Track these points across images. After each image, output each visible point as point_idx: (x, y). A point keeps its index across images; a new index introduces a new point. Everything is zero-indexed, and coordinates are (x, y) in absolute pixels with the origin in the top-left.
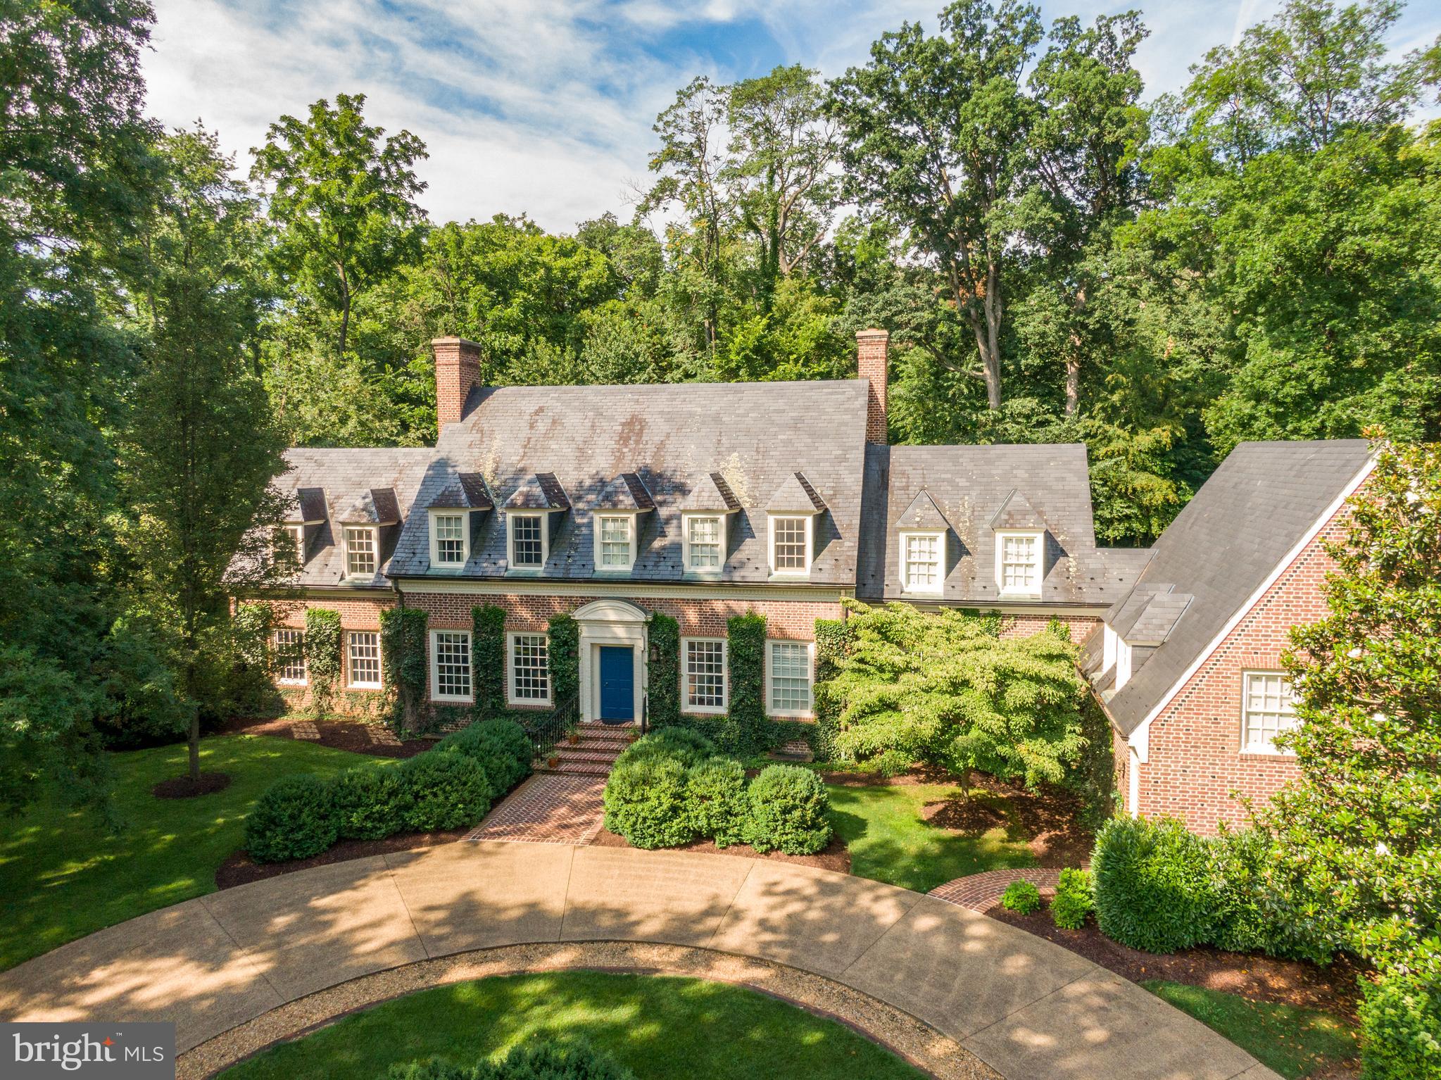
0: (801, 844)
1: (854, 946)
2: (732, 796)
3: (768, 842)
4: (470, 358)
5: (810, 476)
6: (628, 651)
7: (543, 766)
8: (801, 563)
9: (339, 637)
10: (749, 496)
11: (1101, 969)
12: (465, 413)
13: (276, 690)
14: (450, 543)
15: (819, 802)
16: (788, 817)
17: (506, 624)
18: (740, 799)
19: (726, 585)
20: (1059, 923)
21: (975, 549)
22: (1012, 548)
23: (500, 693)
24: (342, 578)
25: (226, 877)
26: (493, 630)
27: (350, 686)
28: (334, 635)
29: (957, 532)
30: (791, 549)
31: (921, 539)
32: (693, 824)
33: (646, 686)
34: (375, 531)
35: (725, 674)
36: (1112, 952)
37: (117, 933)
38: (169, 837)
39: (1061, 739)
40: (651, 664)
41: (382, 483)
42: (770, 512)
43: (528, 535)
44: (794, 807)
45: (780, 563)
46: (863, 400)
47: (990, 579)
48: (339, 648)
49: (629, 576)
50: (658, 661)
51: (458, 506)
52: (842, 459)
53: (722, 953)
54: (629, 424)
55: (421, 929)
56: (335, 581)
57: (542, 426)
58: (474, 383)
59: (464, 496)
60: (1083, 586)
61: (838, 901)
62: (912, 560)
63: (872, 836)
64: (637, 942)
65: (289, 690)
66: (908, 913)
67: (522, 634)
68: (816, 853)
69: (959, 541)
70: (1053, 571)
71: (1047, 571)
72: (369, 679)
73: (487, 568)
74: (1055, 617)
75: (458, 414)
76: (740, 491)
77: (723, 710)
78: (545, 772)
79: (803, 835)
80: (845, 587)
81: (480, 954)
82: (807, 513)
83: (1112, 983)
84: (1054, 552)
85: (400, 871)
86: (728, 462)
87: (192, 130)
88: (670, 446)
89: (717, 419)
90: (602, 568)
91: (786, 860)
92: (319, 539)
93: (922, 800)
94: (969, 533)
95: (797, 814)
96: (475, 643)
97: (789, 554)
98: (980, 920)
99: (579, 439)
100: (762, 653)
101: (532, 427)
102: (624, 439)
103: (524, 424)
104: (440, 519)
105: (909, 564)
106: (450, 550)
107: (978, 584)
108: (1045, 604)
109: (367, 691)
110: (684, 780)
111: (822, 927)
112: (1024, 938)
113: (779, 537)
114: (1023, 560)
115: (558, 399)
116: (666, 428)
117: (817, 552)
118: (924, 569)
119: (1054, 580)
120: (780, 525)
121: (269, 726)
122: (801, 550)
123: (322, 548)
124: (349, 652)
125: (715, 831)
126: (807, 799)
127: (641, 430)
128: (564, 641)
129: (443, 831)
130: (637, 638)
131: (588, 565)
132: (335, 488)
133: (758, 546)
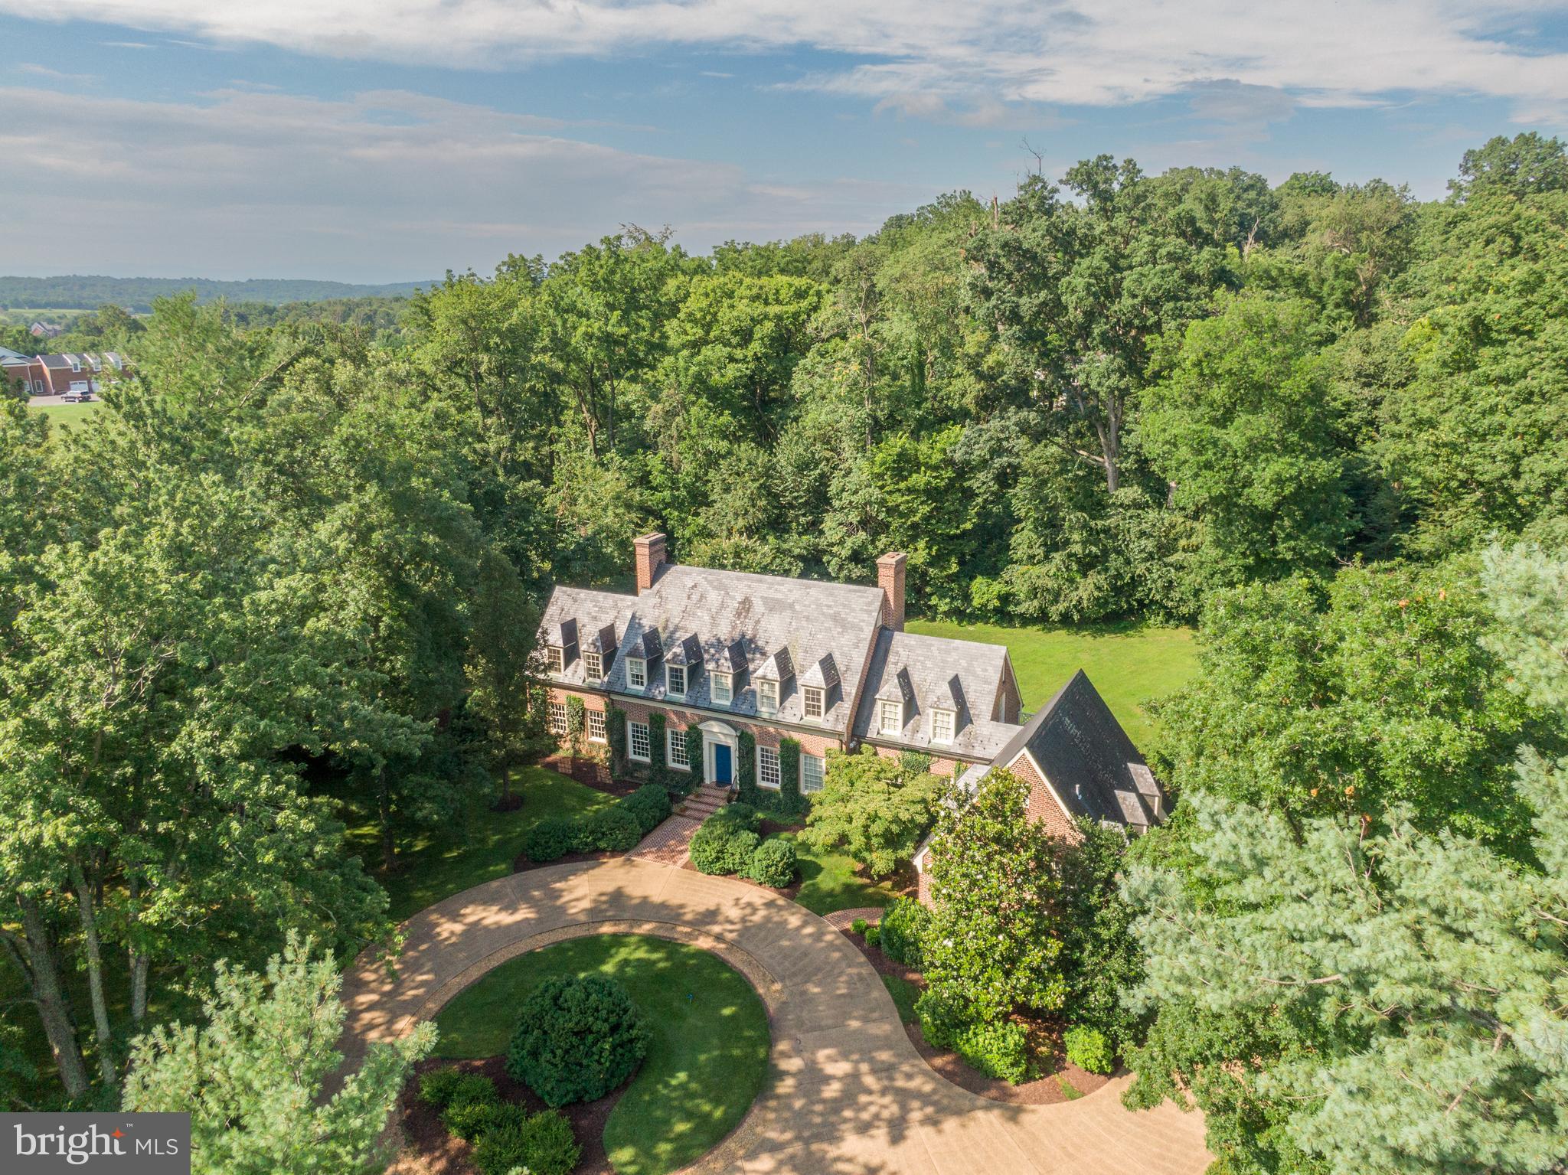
0: (774, 883)
2: (745, 855)
3: (760, 880)
4: (655, 552)
5: (836, 656)
6: (728, 748)
7: (677, 811)
8: (819, 714)
9: (583, 714)
10: (800, 668)
11: (869, 964)
12: (653, 582)
13: (552, 736)
14: (637, 674)
16: (770, 869)
17: (666, 724)
18: (749, 857)
19: (777, 723)
20: (866, 941)
21: (923, 711)
23: (664, 760)
24: (583, 681)
25: (517, 867)
26: (658, 726)
27: (590, 740)
28: (580, 712)
29: (916, 699)
30: (813, 706)
31: (890, 706)
32: (726, 867)
33: (738, 770)
34: (601, 658)
35: (779, 769)
38: (496, 838)
40: (741, 758)
41: (608, 620)
42: (802, 685)
43: (677, 678)
44: (774, 865)
45: (807, 714)
46: (879, 603)
47: (927, 733)
48: (583, 719)
49: (728, 709)
51: (641, 656)
52: (856, 647)
53: (707, 934)
54: (743, 603)
55: (595, 905)
56: (580, 682)
57: (694, 599)
58: (660, 561)
59: (644, 649)
60: (975, 745)
61: (773, 913)
62: (885, 717)
63: (821, 879)
64: (679, 925)
65: (558, 736)
66: (804, 925)
67: (675, 731)
68: (780, 889)
69: (915, 705)
70: (960, 734)
71: (956, 734)
72: (599, 737)
73: (656, 693)
74: (958, 760)
75: (649, 583)
76: (796, 659)
77: (778, 787)
78: (677, 815)
79: (775, 879)
80: (841, 733)
82: (821, 689)
84: (963, 721)
85: (592, 872)
86: (795, 640)
88: (763, 623)
89: (792, 607)
90: (715, 703)
91: (767, 890)
92: (572, 655)
94: (923, 699)
95: (774, 868)
96: (651, 731)
97: (812, 709)
98: (834, 934)
99: (714, 611)
100: (797, 761)
101: (689, 598)
102: (738, 614)
103: (685, 595)
104: (632, 663)
105: (883, 719)
106: (637, 679)
107: (919, 735)
108: (952, 754)
109: (598, 744)
111: (757, 927)
112: (847, 945)
113: (807, 698)
114: (944, 726)
115: (706, 579)
116: (763, 610)
117: (828, 709)
118: (891, 724)
119: (959, 739)
120: (807, 692)
121: (549, 760)
122: (819, 707)
123: (574, 660)
124: (589, 722)
125: (737, 871)
127: (749, 609)
128: (694, 739)
129: (616, 851)
130: (732, 743)
131: (707, 699)
132: (582, 619)
133: (798, 700)
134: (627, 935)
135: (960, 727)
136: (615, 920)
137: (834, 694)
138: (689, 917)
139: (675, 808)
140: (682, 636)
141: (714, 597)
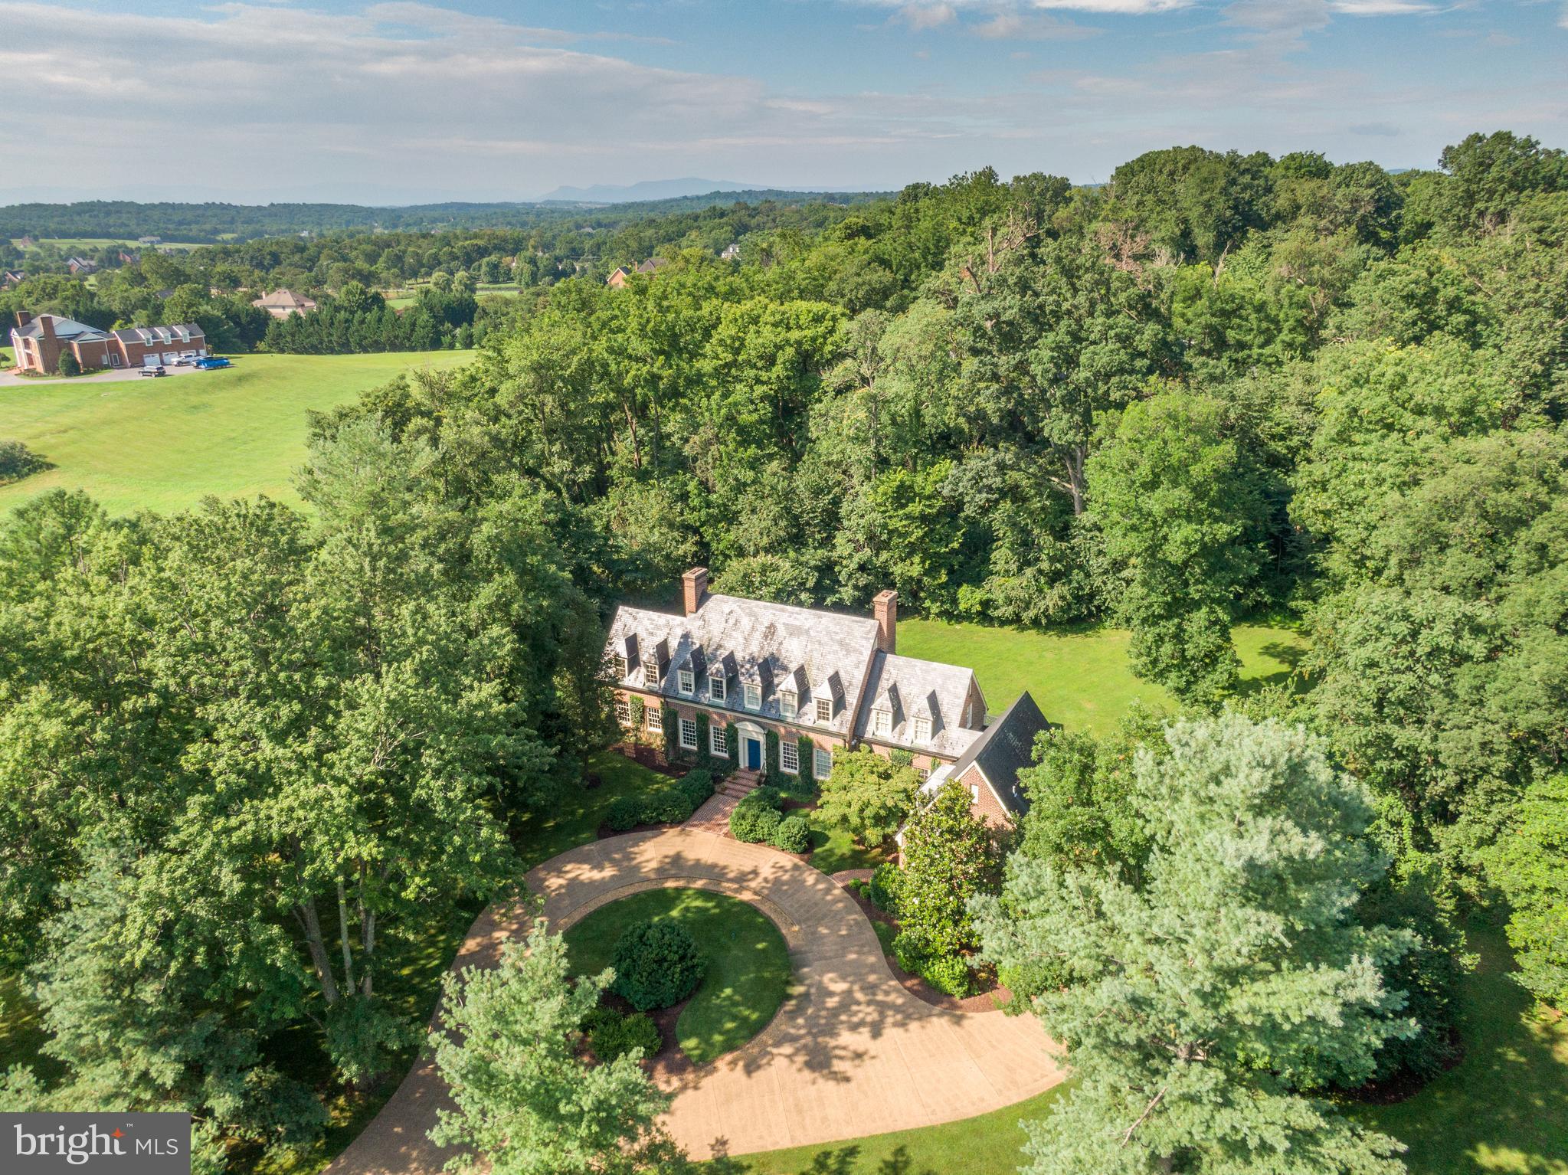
0: (794, 849)
1: (791, 891)
2: (772, 828)
3: (783, 847)
5: (841, 674)
6: (758, 743)
8: (828, 719)
9: (643, 708)
10: (813, 680)
11: (862, 912)
12: (698, 607)
13: (620, 727)
14: (687, 683)
16: (790, 839)
17: (710, 723)
18: (775, 828)
19: (796, 725)
20: (858, 894)
21: (906, 717)
23: (707, 748)
24: (644, 684)
25: (599, 835)
26: (704, 724)
27: (649, 729)
28: (641, 706)
29: (902, 708)
31: (883, 714)
32: (758, 836)
33: (765, 757)
34: (658, 663)
35: (798, 759)
38: (581, 811)
40: (768, 749)
41: (662, 635)
43: (718, 687)
44: (794, 835)
45: (818, 718)
46: (875, 631)
48: (644, 712)
49: (758, 712)
51: (689, 670)
52: (856, 667)
53: (747, 888)
54: (769, 627)
55: (662, 864)
56: (641, 685)
57: (731, 622)
58: (704, 593)
59: (692, 665)
60: (947, 746)
61: (796, 873)
62: (878, 722)
63: (828, 846)
64: (725, 880)
67: (716, 727)
68: (799, 854)
69: (901, 712)
70: (935, 736)
71: (932, 736)
72: (656, 728)
73: (701, 697)
74: (934, 756)
75: (694, 605)
76: (810, 673)
77: (796, 772)
78: (718, 794)
79: (794, 846)
80: (843, 735)
82: (830, 701)
83: (862, 918)
84: (938, 726)
85: (656, 839)
86: (809, 660)
89: (808, 631)
90: (748, 706)
91: (788, 854)
92: (634, 663)
94: (907, 707)
95: (794, 838)
96: (698, 726)
97: (823, 715)
98: (839, 888)
99: (746, 632)
100: (811, 753)
101: (726, 621)
102: (766, 636)
103: (723, 619)
106: (687, 687)
107: (903, 737)
108: (929, 752)
109: (655, 733)
110: (757, 819)
111: (784, 882)
112: (848, 897)
113: (819, 708)
114: (923, 729)
115: (739, 606)
116: (785, 633)
117: (835, 715)
118: (882, 726)
119: (935, 741)
120: (819, 703)
122: (828, 714)
123: (635, 667)
124: (648, 715)
125: (766, 840)
126: (797, 834)
127: (774, 632)
128: (732, 735)
129: (675, 823)
130: (762, 739)
131: (742, 704)
132: (642, 634)
133: (811, 708)
134: (685, 889)
135: (935, 732)
136: (677, 877)
137: (839, 704)
138: (731, 875)
139: (717, 788)
140: (723, 653)
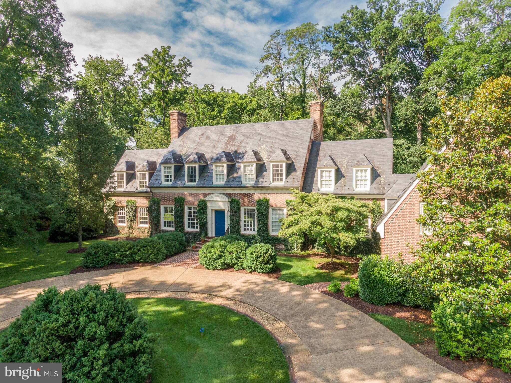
0: (262, 269)
1: (266, 297)
2: (240, 252)
3: (251, 268)
4: (182, 118)
5: (289, 151)
6: (223, 212)
7: (191, 248)
8: (281, 180)
9: (136, 209)
10: (267, 158)
11: (355, 309)
12: (179, 135)
13: (117, 227)
14: (168, 176)
15: (270, 255)
16: (258, 259)
17: (185, 203)
18: (243, 253)
19: (255, 187)
20: (345, 294)
21: (347, 175)
22: (359, 174)
23: (182, 226)
24: (137, 189)
25: (73, 272)
26: (180, 205)
27: (139, 226)
28: (134, 208)
29: (341, 170)
30: (278, 175)
31: (326, 171)
32: (226, 261)
33: (229, 224)
34: (147, 173)
35: (256, 220)
36: (361, 304)
37: (33, 282)
38: (64, 262)
39: (359, 233)
40: (231, 216)
41: (153, 159)
42: (271, 162)
43: (192, 172)
44: (261, 256)
45: (274, 180)
46: (311, 125)
47: (351, 185)
48: (136, 213)
49: (223, 185)
50: (233, 215)
51: (170, 163)
52: (300, 145)
53: (218, 296)
54: (231, 137)
55: (124, 285)
56: (134, 190)
57: (203, 139)
58: (184, 126)
59: (172, 160)
60: (385, 187)
61: (268, 286)
62: (323, 179)
63: (292, 270)
64: (191, 292)
65: (121, 227)
66: (292, 290)
67: (190, 206)
68: (268, 273)
69: (342, 173)
70: (375, 182)
71: (372, 183)
72: (145, 224)
73: (179, 184)
74: (375, 199)
75: (177, 136)
76: (264, 156)
77: (255, 233)
78: (191, 250)
79: (263, 266)
80: (296, 188)
81: (138, 293)
82: (283, 161)
83: (356, 313)
84: (375, 175)
85: (127, 272)
86: (262, 148)
87: (116, 58)
88: (243, 144)
89: (260, 134)
90: (215, 183)
91: (257, 275)
92: (131, 177)
93: (318, 262)
94: (346, 170)
95: (261, 258)
96: (175, 209)
97: (277, 177)
98: (317, 294)
99: (214, 142)
100: (268, 212)
101: (200, 139)
102: (228, 142)
103: (197, 139)
104: (165, 168)
105: (322, 181)
106: (168, 178)
107: (346, 187)
108: (370, 194)
109: (144, 227)
110: (225, 247)
111: (257, 292)
112: (331, 299)
113: (274, 171)
114: (363, 178)
115: (209, 130)
116: (243, 138)
117: (287, 175)
118: (327, 183)
119: (374, 185)
120: (274, 166)
121: (112, 238)
122: (282, 175)
123: (132, 180)
124: (139, 214)
125: (234, 264)
126: (266, 253)
127: (234, 139)
128: (203, 207)
129: (148, 262)
130: (226, 207)
131: (211, 181)
132: (139, 162)
134: (146, 298)
135: (373, 179)
137: (291, 168)
138: (199, 289)
139: (189, 248)
141: (213, 137)
